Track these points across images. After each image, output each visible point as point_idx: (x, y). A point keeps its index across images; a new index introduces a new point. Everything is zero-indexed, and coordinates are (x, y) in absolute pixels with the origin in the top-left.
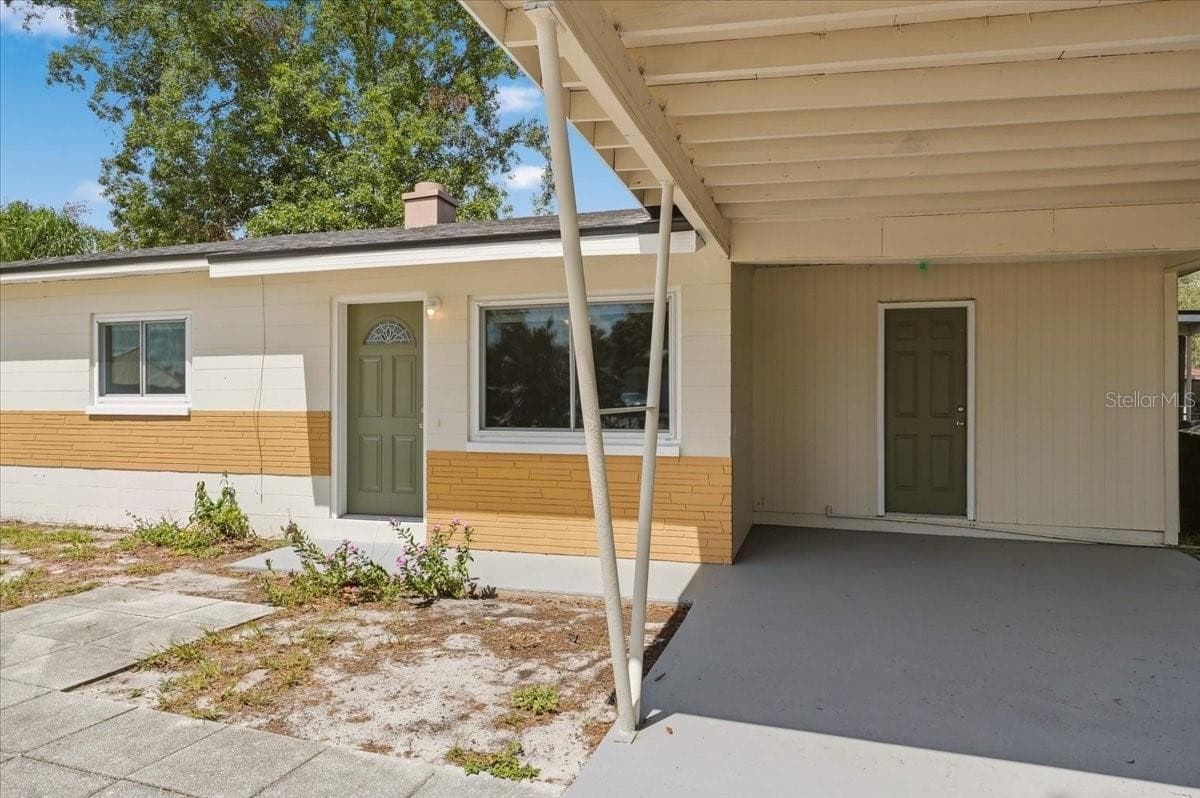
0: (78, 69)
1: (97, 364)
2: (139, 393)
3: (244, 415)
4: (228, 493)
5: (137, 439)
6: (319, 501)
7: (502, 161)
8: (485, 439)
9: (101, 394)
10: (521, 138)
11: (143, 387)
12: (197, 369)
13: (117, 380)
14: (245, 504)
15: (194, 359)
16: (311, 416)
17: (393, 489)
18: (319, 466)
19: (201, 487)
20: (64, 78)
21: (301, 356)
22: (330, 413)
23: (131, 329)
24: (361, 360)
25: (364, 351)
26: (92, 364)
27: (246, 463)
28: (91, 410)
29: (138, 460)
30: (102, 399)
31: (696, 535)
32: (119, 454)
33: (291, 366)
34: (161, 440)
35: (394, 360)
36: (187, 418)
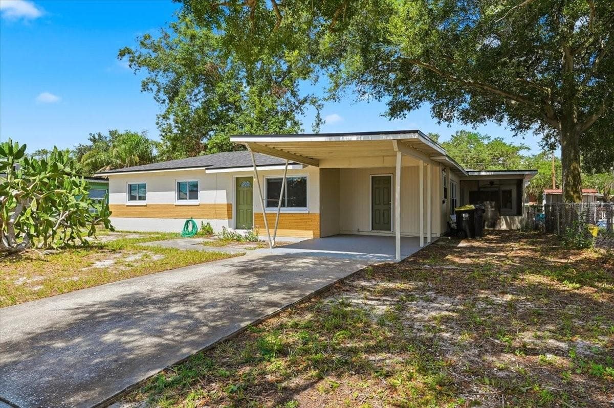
0: (150, 85)
3: (212, 205)
4: (208, 224)
6: (230, 226)
7: (301, 110)
8: (267, 210)
9: (178, 199)
10: (308, 102)
11: (188, 198)
12: (200, 193)
13: (181, 197)
14: (212, 226)
15: (200, 191)
16: (228, 205)
17: (247, 223)
18: (230, 217)
19: (202, 222)
20: (146, 90)
21: (225, 190)
22: (232, 204)
23: (185, 184)
24: (239, 191)
25: (240, 189)
26: (176, 192)
27: (213, 216)
28: (175, 204)
29: (187, 216)
30: (178, 201)
31: (312, 232)
33: (223, 193)
34: (192, 211)
35: (247, 191)
36: (198, 205)
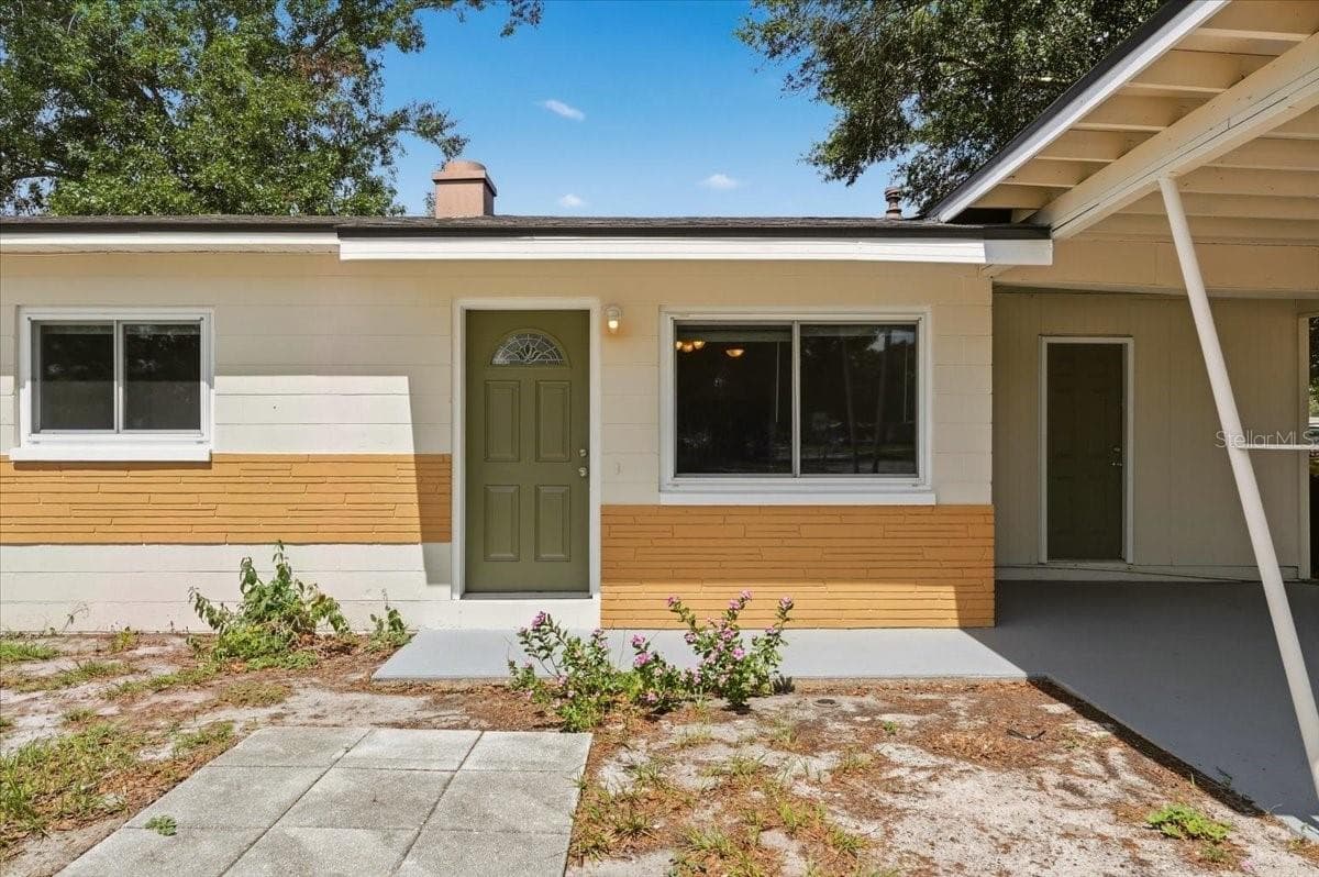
1: (28, 384)
2: (112, 427)
5: (108, 498)
6: (434, 577)
7: (383, 151)
8: (680, 489)
9: (35, 431)
11: (120, 420)
12: (214, 395)
13: (66, 412)
15: (217, 379)
16: (421, 461)
17: (537, 558)
18: (433, 530)
19: (247, 566)
21: (406, 378)
22: (451, 456)
24: (486, 385)
25: (490, 374)
26: (18, 385)
27: (314, 528)
28: (18, 454)
29: (111, 529)
30: (36, 437)
31: (953, 596)
32: (72, 520)
33: (390, 392)
34: (155, 498)
35: (537, 386)
36: (207, 465)
